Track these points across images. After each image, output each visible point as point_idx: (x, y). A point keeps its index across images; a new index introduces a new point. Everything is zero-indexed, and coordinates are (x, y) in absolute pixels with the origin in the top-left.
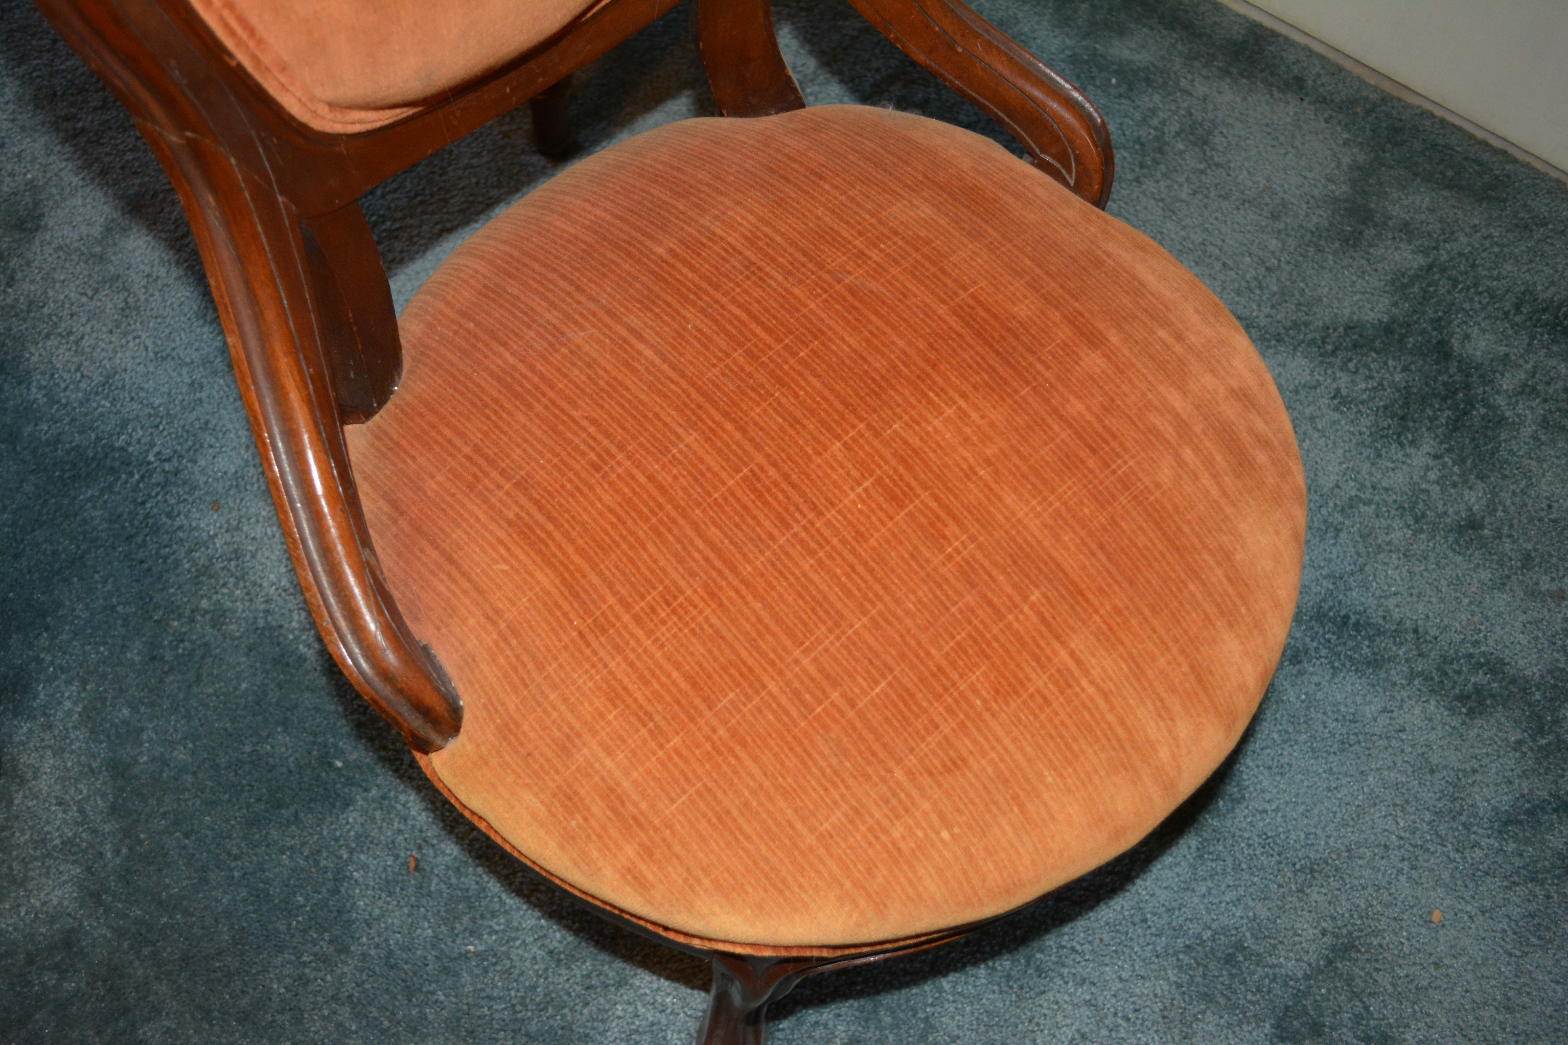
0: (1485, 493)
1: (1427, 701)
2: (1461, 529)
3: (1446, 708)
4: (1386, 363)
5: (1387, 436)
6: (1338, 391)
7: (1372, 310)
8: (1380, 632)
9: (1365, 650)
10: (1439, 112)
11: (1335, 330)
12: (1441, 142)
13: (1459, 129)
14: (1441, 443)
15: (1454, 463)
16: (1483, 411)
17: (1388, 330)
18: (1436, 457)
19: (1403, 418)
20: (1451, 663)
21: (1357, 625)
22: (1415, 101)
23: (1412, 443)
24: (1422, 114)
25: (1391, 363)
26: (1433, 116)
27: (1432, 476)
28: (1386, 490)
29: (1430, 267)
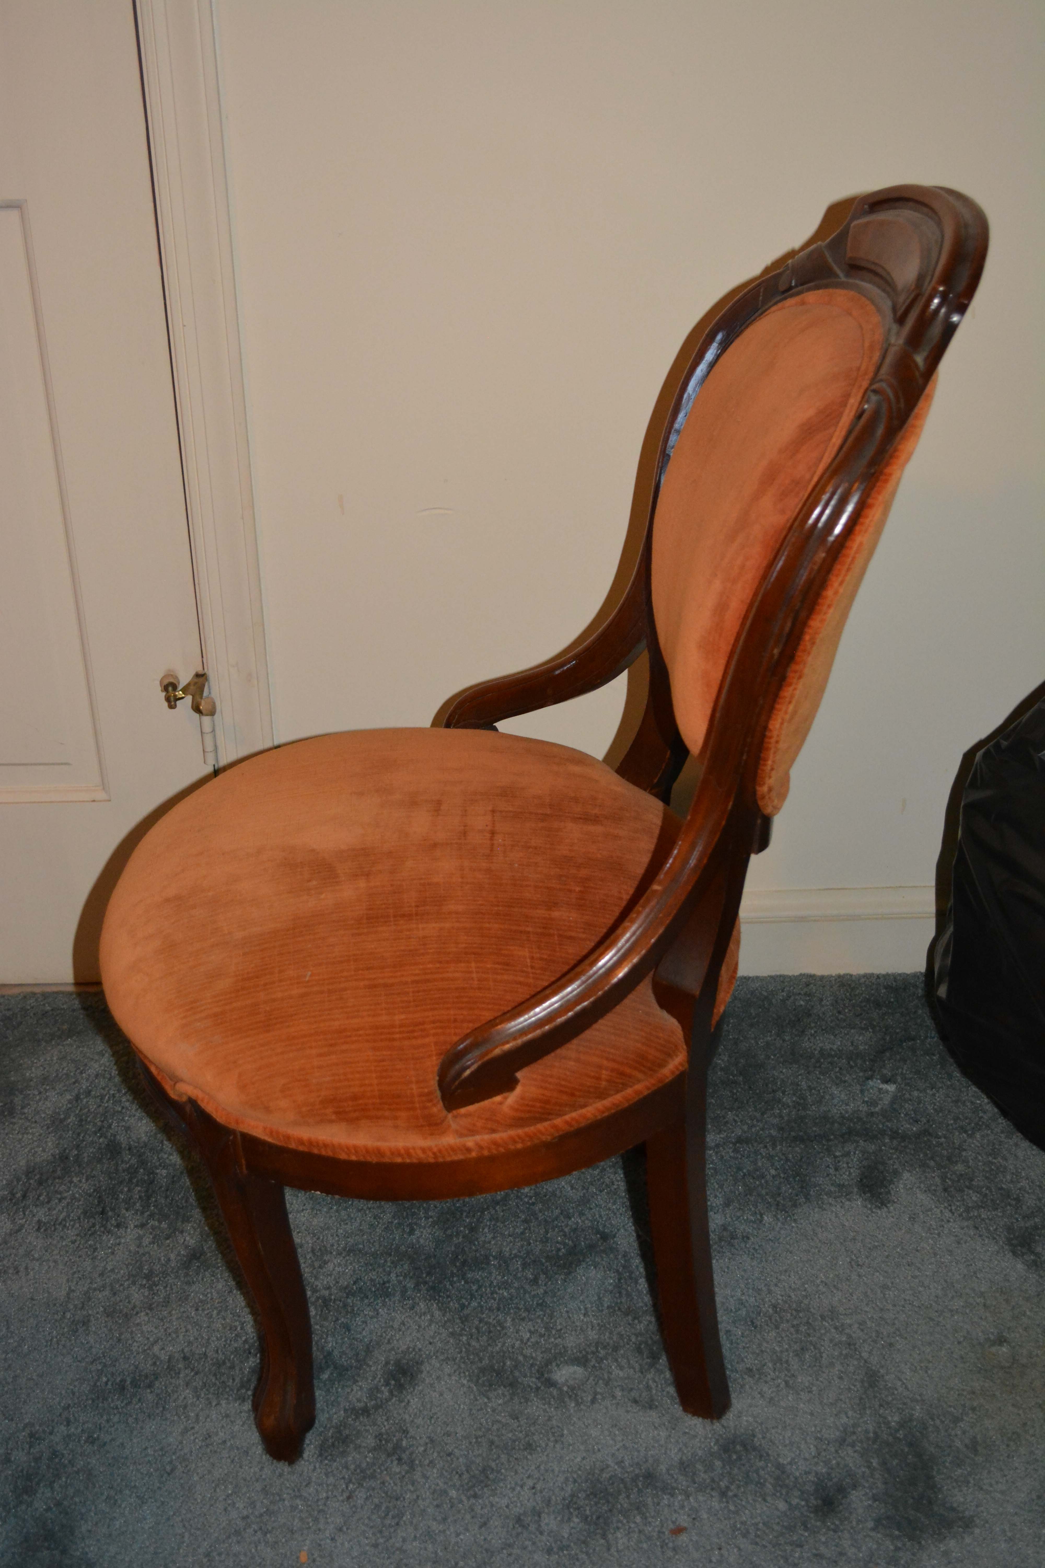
0: (195, 1230)
1: (218, 1404)
2: (186, 1265)
3: (235, 1400)
4: (71, 1182)
5: (95, 1232)
6: (39, 1222)
7: (44, 1151)
8: (156, 1376)
9: (150, 1397)
10: (37, 990)
11: (18, 1180)
12: (48, 1008)
13: (57, 993)
14: (142, 1213)
15: (160, 1222)
16: (164, 1172)
17: (63, 1158)
18: (143, 1226)
19: (103, 1212)
20: (224, 1363)
21: (135, 1384)
22: (16, 991)
23: (118, 1226)
24: (25, 997)
25: (75, 1180)
26: (34, 994)
27: (146, 1241)
28: (112, 1270)
29: (77, 1098)
